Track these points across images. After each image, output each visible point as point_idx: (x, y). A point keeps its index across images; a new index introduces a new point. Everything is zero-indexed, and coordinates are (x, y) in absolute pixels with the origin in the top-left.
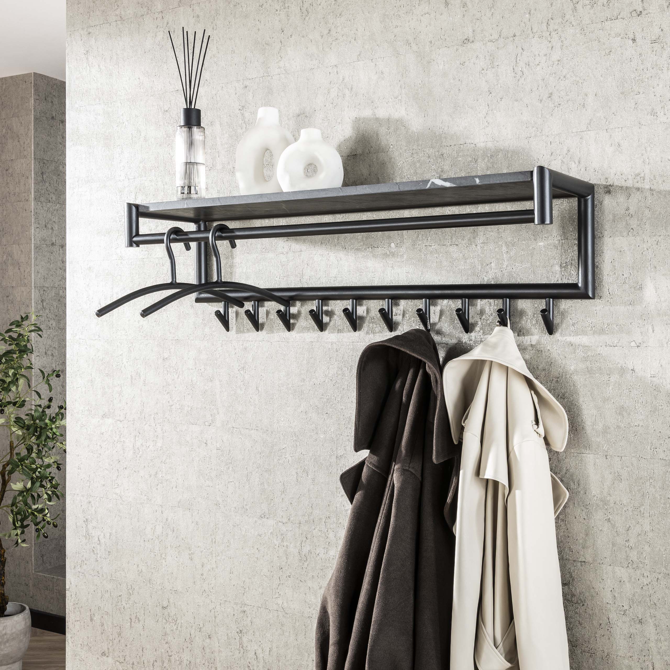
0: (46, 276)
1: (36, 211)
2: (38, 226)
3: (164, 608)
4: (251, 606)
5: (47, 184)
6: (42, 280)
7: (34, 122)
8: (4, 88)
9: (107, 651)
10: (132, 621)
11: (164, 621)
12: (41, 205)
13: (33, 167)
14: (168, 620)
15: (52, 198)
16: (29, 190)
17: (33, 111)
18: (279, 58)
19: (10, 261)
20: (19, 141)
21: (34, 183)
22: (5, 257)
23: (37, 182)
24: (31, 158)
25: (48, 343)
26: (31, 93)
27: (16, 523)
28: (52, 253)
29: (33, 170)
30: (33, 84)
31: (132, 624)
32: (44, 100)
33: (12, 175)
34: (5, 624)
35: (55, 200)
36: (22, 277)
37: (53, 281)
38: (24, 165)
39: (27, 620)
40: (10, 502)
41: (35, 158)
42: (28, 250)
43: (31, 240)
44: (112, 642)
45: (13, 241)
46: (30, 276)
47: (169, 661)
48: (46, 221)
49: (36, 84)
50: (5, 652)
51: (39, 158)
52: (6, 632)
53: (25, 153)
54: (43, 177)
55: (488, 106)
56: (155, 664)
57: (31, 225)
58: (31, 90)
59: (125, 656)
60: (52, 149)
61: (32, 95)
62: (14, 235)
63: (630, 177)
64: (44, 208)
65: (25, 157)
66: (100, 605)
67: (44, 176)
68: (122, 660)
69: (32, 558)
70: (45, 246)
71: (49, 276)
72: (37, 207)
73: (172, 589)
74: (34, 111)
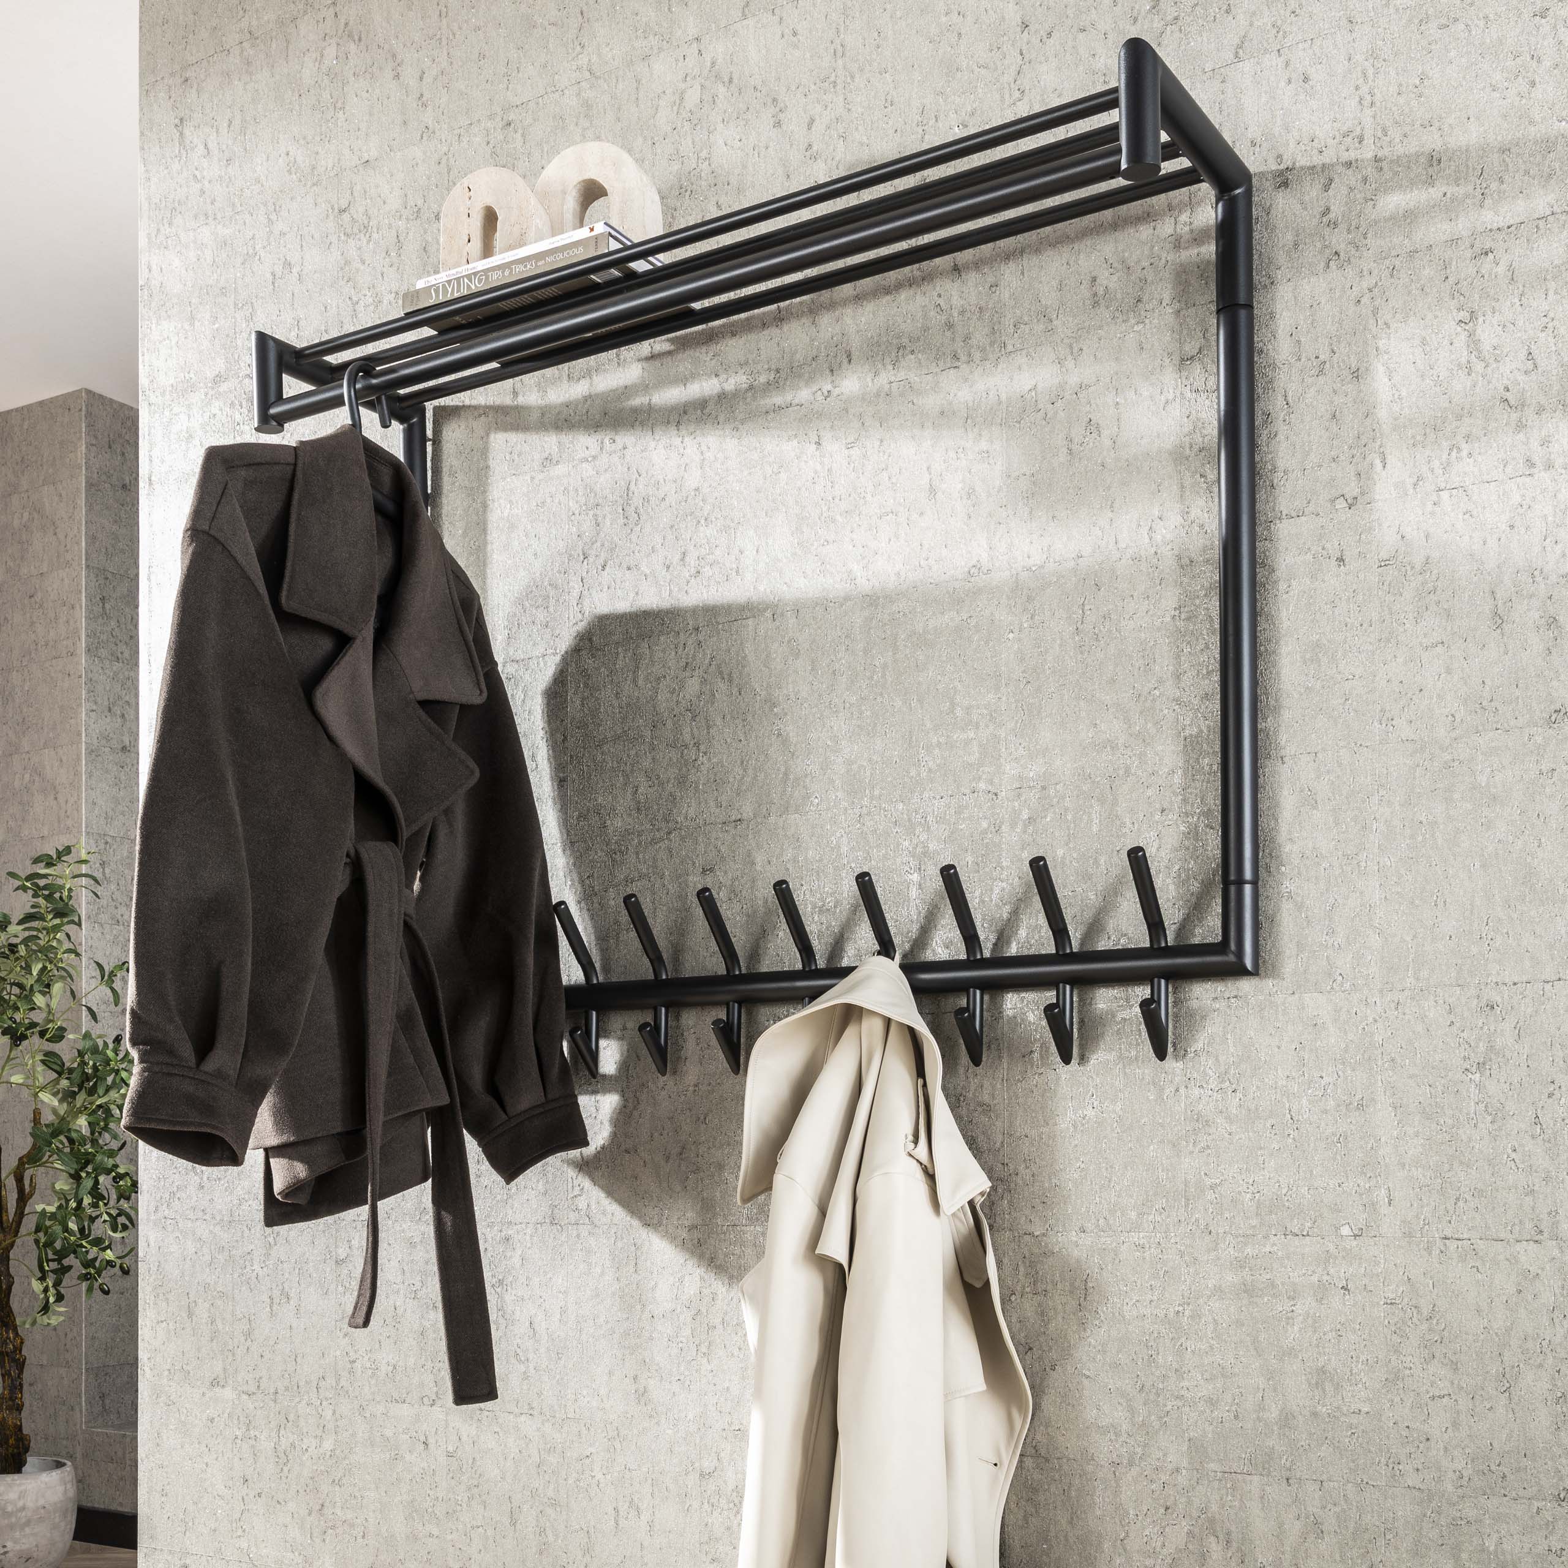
0: (111, 813)
1: (90, 675)
2: (94, 707)
3: (339, 1262)
4: (521, 1223)
5: (113, 623)
6: (102, 821)
7: (86, 491)
8: (25, 427)
9: (222, 1376)
10: (274, 1301)
11: (340, 1288)
12: (101, 665)
13: (84, 583)
14: (348, 1286)
15: (122, 653)
16: (76, 631)
17: (84, 468)
18: (578, 47)
19: (37, 784)
20: (55, 534)
21: (86, 617)
22: (27, 776)
23: (92, 616)
24: (80, 564)
25: (115, 954)
26: (81, 432)
27: (45, 1264)
28: (122, 767)
29: (84, 590)
30: (83, 413)
31: (274, 1308)
32: (107, 446)
33: (41, 606)
34: (23, 1488)
35: (128, 658)
36: (62, 814)
37: (124, 824)
38: (66, 581)
39: (69, 1486)
40: (32, 1227)
41: (87, 567)
42: (74, 757)
43: (80, 735)
44: (234, 1355)
45: (43, 741)
46: (78, 810)
47: (351, 1372)
48: (111, 700)
49: (91, 414)
50: (24, 1547)
51: (96, 566)
52: (24, 1505)
53: (69, 557)
54: (103, 607)
55: (1021, 55)
56: (322, 1384)
57: (80, 705)
58: (80, 425)
59: (261, 1378)
60: (123, 551)
61: (81, 436)
62: (46, 731)
63: (1330, 142)
64: (107, 671)
65: (68, 564)
66: (208, 1281)
67: (107, 606)
68: (252, 1388)
69: (80, 1397)
70: (107, 750)
71: (117, 814)
72: (91, 667)
73: (356, 1219)
74: (86, 469)
